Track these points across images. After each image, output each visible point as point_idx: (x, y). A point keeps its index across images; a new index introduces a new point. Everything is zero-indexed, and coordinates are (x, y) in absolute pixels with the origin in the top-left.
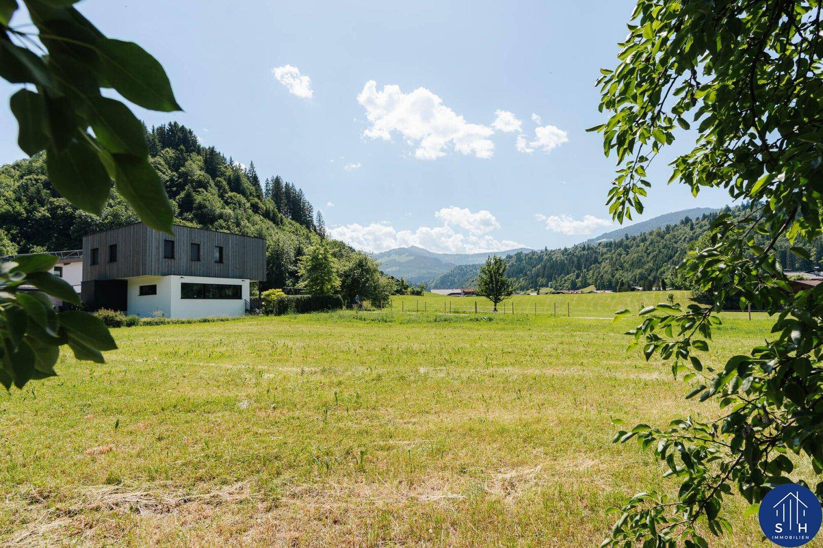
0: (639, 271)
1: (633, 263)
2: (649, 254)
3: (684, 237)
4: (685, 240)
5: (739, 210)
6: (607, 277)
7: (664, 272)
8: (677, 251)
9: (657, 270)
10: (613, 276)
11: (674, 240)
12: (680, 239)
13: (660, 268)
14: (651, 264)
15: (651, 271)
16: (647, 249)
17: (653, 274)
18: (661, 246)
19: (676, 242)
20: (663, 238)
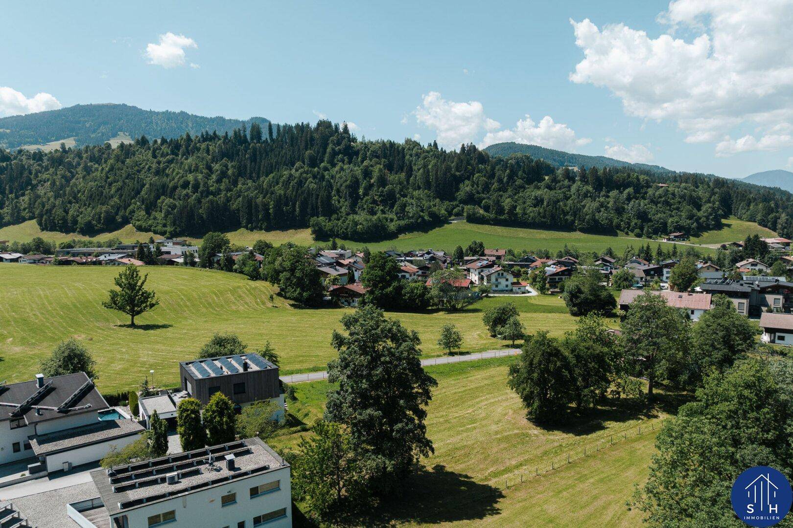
0: (104, 208)
1: (91, 196)
2: (110, 184)
3: (147, 167)
4: (149, 169)
5: (199, 142)
6: (59, 212)
7: (134, 212)
8: (144, 185)
9: (125, 209)
10: (67, 212)
11: (136, 168)
12: (143, 168)
13: (129, 206)
14: (116, 199)
15: (118, 209)
16: (108, 178)
17: (121, 213)
18: (124, 176)
19: (139, 171)
20: (123, 162)
